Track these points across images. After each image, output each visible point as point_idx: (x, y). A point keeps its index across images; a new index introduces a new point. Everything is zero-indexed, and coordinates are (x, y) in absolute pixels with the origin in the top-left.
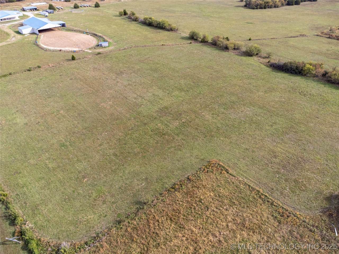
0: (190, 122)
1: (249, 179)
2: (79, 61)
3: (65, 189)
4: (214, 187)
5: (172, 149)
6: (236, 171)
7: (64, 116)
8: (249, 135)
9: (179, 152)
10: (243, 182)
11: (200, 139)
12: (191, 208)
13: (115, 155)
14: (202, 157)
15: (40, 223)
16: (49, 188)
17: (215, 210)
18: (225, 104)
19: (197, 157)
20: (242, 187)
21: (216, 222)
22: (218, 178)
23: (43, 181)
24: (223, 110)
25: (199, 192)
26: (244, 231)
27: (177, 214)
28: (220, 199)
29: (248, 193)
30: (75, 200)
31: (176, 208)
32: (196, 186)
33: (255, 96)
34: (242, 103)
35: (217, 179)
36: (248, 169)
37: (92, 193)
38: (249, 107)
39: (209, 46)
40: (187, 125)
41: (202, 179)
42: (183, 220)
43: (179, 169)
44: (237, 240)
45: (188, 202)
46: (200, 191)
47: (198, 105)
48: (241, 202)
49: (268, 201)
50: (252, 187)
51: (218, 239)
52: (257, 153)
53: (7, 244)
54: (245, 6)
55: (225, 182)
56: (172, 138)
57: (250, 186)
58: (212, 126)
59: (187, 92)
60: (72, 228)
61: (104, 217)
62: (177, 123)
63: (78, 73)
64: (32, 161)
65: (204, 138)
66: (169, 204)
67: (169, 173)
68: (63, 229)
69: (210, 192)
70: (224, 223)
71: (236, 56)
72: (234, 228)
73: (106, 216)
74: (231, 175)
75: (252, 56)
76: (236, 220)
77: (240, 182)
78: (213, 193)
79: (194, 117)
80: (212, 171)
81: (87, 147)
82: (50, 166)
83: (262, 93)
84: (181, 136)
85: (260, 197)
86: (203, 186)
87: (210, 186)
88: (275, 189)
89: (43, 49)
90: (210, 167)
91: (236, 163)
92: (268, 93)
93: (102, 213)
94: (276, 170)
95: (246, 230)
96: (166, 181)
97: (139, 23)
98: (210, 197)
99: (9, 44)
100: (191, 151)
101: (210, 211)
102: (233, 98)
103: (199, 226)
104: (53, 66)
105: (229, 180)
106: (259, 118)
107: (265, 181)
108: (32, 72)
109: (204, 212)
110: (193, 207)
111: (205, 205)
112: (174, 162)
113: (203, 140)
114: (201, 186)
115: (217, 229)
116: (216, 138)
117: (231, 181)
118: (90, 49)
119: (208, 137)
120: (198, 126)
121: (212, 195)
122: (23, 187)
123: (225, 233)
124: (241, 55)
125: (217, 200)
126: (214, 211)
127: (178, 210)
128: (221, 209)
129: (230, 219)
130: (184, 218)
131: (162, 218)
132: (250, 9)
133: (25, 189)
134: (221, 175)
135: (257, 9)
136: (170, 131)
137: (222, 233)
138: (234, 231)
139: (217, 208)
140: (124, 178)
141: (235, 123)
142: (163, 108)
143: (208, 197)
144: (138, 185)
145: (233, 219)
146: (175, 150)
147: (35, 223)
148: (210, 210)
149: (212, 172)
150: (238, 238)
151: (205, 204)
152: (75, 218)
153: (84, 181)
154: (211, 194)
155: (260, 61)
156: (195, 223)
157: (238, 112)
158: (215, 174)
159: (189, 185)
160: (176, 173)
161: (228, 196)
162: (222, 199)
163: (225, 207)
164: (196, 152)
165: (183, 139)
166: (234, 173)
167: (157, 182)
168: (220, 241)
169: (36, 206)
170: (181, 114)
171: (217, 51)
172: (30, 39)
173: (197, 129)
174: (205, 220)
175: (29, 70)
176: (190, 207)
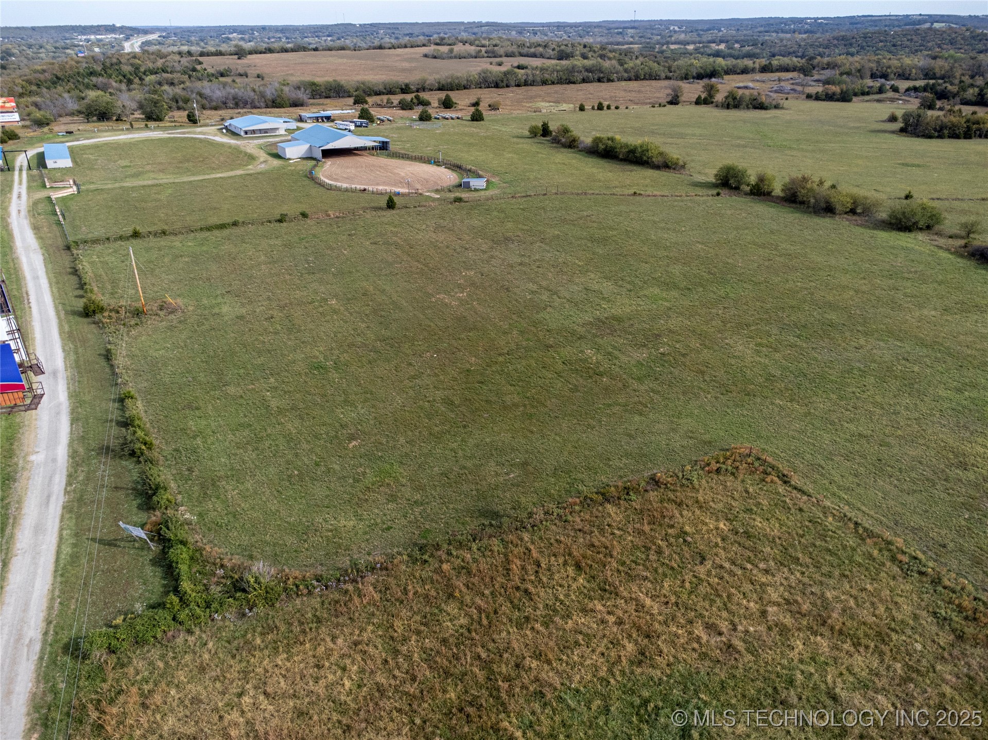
0: (684, 355)
1: (859, 509)
2: (403, 211)
3: (297, 455)
4: (732, 512)
5: (616, 409)
6: (815, 482)
7: (335, 312)
8: (875, 404)
9: (637, 418)
10: (834, 512)
11: (709, 396)
12: (648, 549)
13: (449, 402)
14: (707, 437)
15: (213, 514)
16: (257, 449)
17: (727, 565)
18: (804, 327)
19: (690, 434)
20: (831, 524)
21: (724, 595)
22: (751, 490)
23: (246, 432)
24: (792, 339)
25: (682, 516)
26: (821, 635)
27: (601, 556)
28: (748, 543)
29: (852, 542)
30: (315, 483)
31: (599, 541)
32: (675, 499)
33: (907, 317)
34: (860, 328)
35: (747, 492)
36: (858, 485)
37: (364, 474)
38: (883, 340)
39: (773, 204)
40: (673, 362)
41: (697, 487)
42: (615, 574)
43: (627, 455)
44: (794, 655)
45: (641, 532)
46: (685, 513)
47: (717, 323)
48: (822, 561)
49: (921, 573)
50: (866, 530)
51: (724, 639)
52: (895, 450)
53: (119, 546)
54: (903, 130)
55: (772, 503)
56: (620, 385)
57: (860, 524)
58: (751, 370)
59: (686, 291)
60: (290, 540)
61: (383, 531)
62: (642, 355)
63: (395, 234)
64: (231, 390)
65: (722, 394)
66: (580, 530)
67: (596, 460)
68: (268, 538)
69: (717, 520)
70: (752, 604)
71: (857, 227)
72: (788, 620)
73: (389, 528)
74: (795, 488)
75: (910, 231)
76: (796, 601)
77: (825, 511)
78: (728, 524)
79: (698, 345)
80: (734, 471)
81: (378, 377)
82: (274, 404)
83: (933, 313)
84: (649, 384)
85: (893, 559)
86: (697, 502)
87: (720, 506)
88: (951, 545)
89: (323, 186)
90: (729, 462)
91: (820, 465)
92: (956, 314)
93: (379, 521)
94: (961, 499)
95: (828, 633)
96: (584, 476)
97: (580, 151)
98: (714, 532)
99: (250, 175)
100: (676, 420)
101: (709, 566)
102: (832, 316)
103: (665, 596)
104: (337, 217)
105: (788, 500)
106: (916, 369)
107: (916, 521)
108: (285, 224)
109: (689, 566)
110: (654, 547)
111: (696, 550)
112: (617, 437)
113: (716, 398)
114: (690, 503)
115: (725, 614)
116: (758, 400)
117: (795, 504)
118: (437, 191)
119: (735, 394)
120: (707, 367)
121: (724, 528)
122: (195, 437)
123: (752, 629)
124: (874, 229)
125: (739, 544)
126: (721, 567)
127: (606, 548)
128: (749, 566)
129: (775, 597)
130: (621, 568)
131: (553, 558)
132: (918, 136)
133: (199, 441)
134: (760, 486)
135: (941, 137)
136: (617, 369)
137: (740, 628)
138: (784, 631)
139: (733, 563)
140: (460, 453)
141: (831, 372)
142: (606, 318)
143: (708, 531)
144: (497, 474)
145: (785, 599)
146: (626, 411)
147: (200, 515)
148: (709, 564)
149: (733, 474)
150: (796, 651)
151: (697, 548)
152: (304, 519)
153: (351, 446)
154: (722, 525)
155: (936, 243)
156: (655, 590)
157: (844, 349)
158: (743, 481)
159: (653, 495)
160: (616, 463)
161: (780, 538)
162: (755, 543)
163: (762, 565)
164: (687, 423)
165: (653, 391)
166: (809, 488)
167: (554, 475)
168: (730, 646)
169: (213, 480)
170: (659, 336)
171: (797, 215)
172: (299, 168)
173: (703, 373)
174: (687, 585)
175: (280, 221)
176: (644, 547)
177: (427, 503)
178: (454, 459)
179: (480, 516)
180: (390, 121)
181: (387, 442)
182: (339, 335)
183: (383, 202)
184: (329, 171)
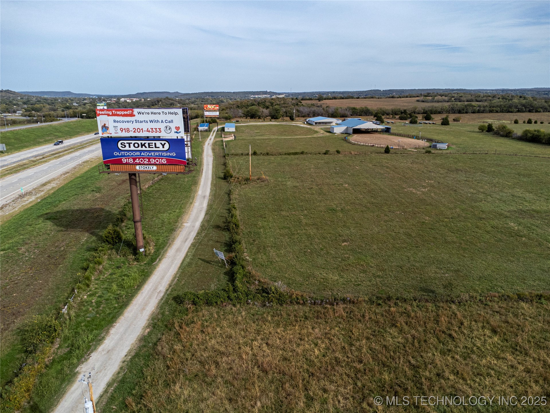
2: (394, 155)
3: (311, 244)
5: (532, 255)
7: (346, 189)
15: (260, 260)
16: (291, 238)
23: (287, 230)
27: (514, 329)
30: (319, 257)
31: (513, 321)
37: (348, 258)
42: (526, 342)
43: (540, 280)
53: (211, 264)
56: (536, 243)
60: (299, 279)
61: (354, 285)
63: (388, 163)
64: (284, 213)
66: (497, 312)
67: (514, 278)
68: (286, 275)
73: (359, 285)
81: (365, 218)
82: (304, 221)
89: (351, 143)
93: (353, 280)
96: (503, 285)
97: (513, 139)
99: (315, 138)
104: (356, 154)
108: (327, 155)
112: (532, 269)
118: (416, 148)
122: (260, 229)
127: (519, 326)
130: (531, 340)
133: (262, 230)
136: (535, 236)
144: (436, 273)
147: (254, 259)
152: (309, 271)
153: (343, 244)
160: (530, 282)
169: (264, 246)
172: (340, 136)
175: (325, 154)
177: (386, 278)
178: (407, 260)
179: (421, 291)
180: (393, 123)
181: (366, 246)
182: (346, 199)
183: (383, 150)
184: (355, 138)
